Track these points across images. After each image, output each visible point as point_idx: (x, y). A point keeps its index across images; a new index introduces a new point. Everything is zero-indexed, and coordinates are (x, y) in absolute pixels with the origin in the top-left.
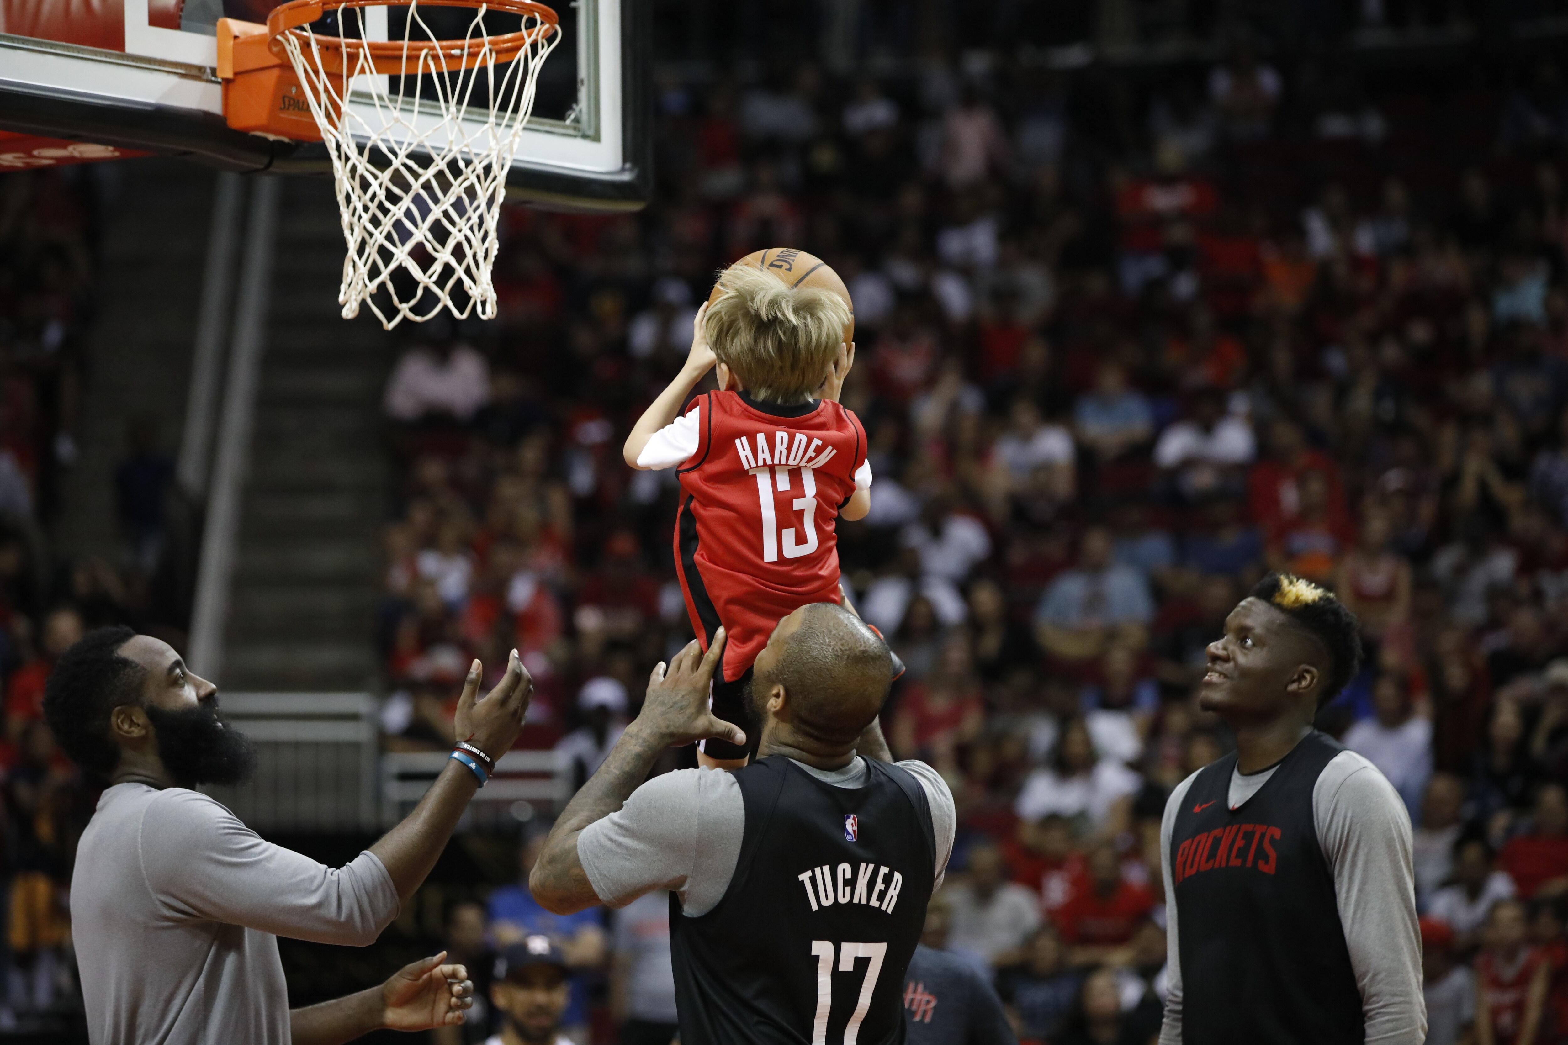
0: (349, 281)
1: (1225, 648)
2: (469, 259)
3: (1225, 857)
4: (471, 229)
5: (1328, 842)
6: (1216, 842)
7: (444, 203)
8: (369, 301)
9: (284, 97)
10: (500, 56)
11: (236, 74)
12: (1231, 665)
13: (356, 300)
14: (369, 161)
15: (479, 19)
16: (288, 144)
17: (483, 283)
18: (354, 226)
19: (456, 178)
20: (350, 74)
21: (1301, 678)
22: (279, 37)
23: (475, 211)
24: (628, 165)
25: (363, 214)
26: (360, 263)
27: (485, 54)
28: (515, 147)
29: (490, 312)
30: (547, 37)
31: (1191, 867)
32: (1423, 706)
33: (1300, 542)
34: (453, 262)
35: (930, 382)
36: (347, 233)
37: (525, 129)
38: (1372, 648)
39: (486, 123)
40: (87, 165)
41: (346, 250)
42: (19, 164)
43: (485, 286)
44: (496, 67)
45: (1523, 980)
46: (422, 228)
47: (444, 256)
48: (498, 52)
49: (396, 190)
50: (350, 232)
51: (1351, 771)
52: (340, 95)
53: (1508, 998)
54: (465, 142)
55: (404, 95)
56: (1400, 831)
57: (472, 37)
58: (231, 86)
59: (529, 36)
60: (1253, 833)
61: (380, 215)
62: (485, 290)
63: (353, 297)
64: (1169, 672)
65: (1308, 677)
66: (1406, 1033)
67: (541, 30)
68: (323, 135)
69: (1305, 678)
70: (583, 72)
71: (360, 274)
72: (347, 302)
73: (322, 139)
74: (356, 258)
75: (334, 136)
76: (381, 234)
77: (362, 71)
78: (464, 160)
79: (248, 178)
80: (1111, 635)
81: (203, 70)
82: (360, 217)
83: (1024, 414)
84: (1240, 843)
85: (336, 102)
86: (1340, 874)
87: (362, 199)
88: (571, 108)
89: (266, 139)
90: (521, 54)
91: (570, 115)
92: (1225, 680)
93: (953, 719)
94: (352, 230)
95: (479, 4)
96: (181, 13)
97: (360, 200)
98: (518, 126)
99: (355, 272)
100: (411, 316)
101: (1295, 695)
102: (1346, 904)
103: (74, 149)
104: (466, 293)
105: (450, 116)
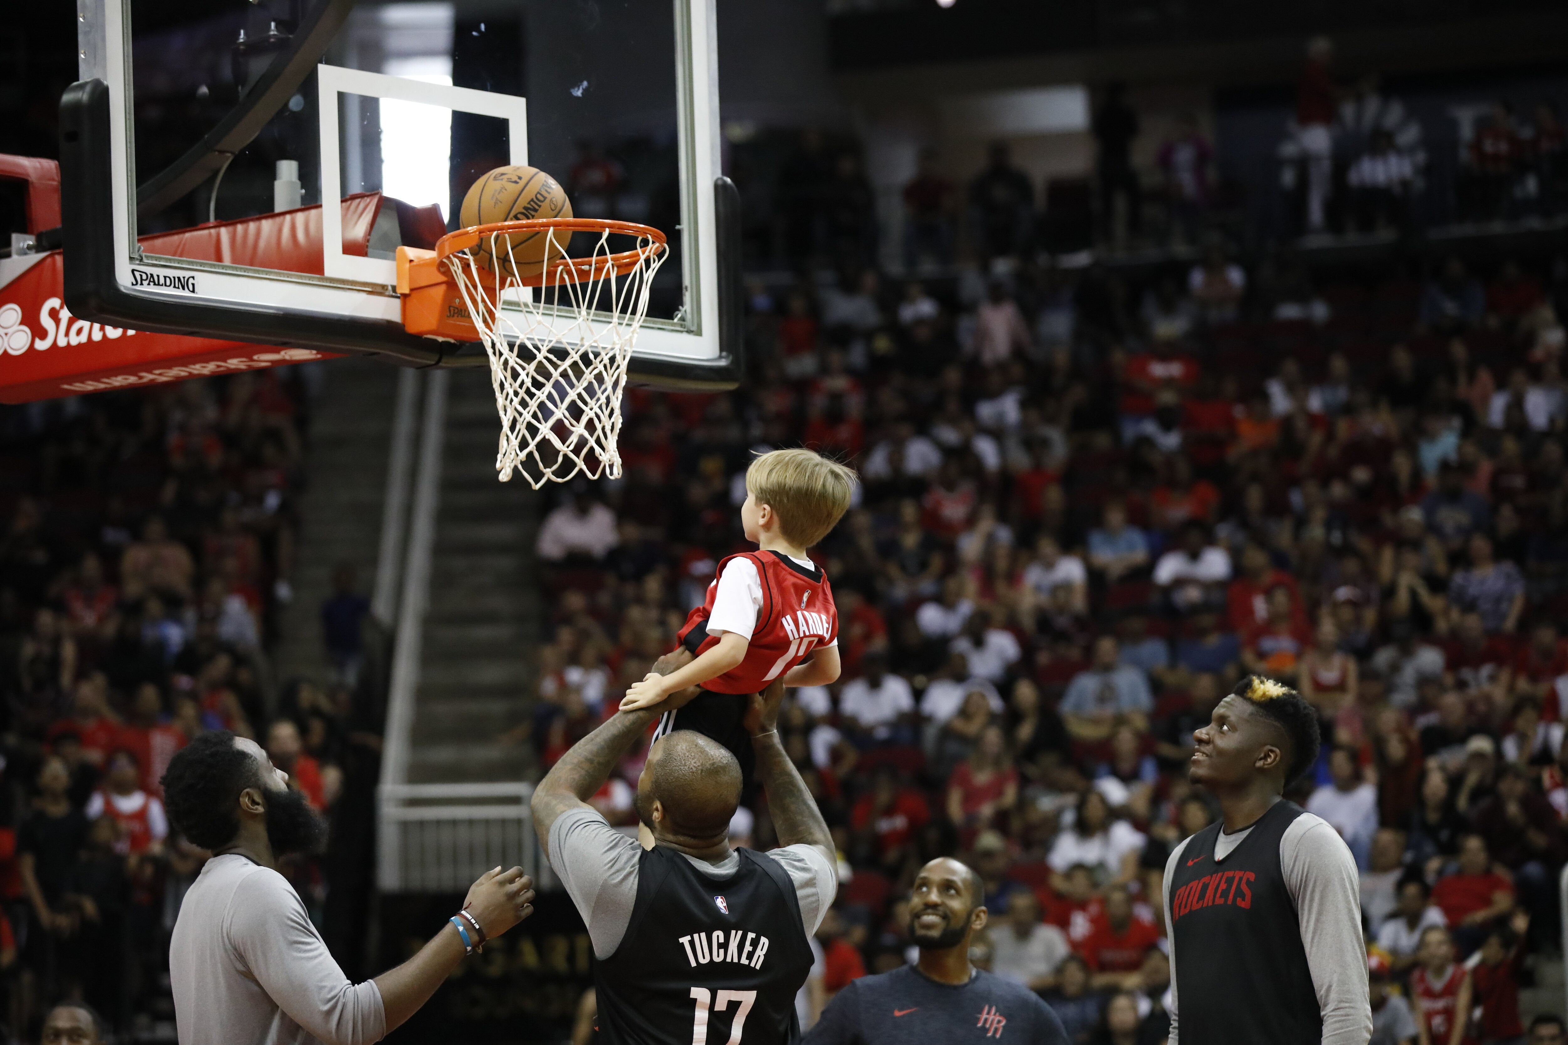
0: (504, 451)
1: (1208, 734)
2: (599, 431)
3: (1212, 897)
4: (600, 407)
5: (1291, 883)
6: (1205, 887)
7: (578, 387)
8: (520, 467)
9: (450, 307)
10: (621, 269)
11: (412, 290)
12: (1211, 746)
13: (509, 466)
14: (518, 356)
15: (603, 240)
16: (454, 344)
17: (611, 451)
18: (506, 408)
19: (587, 367)
20: (502, 286)
21: (1267, 756)
22: (445, 260)
23: (603, 393)
24: (724, 354)
25: (514, 398)
26: (512, 437)
27: (609, 269)
28: (634, 341)
29: (617, 472)
30: (657, 253)
31: (1185, 907)
32: (1370, 773)
33: (1268, 644)
34: (586, 434)
35: (970, 522)
36: (501, 413)
37: (641, 326)
38: (1327, 728)
39: (610, 323)
40: (296, 366)
41: (500, 426)
42: (243, 366)
43: (612, 453)
44: (618, 279)
45: (1450, 990)
46: (561, 408)
47: (579, 430)
48: (618, 267)
49: (540, 379)
50: (504, 412)
51: (1309, 827)
52: (495, 306)
53: (1440, 1004)
54: (594, 339)
55: (545, 303)
56: (1349, 873)
57: (597, 255)
58: (408, 299)
59: (644, 253)
60: (1234, 877)
61: (527, 398)
62: (612, 456)
63: (508, 464)
64: (1167, 750)
65: (1272, 755)
66: (1349, 1031)
67: (652, 248)
68: (481, 336)
69: (1270, 756)
70: (687, 281)
71: (512, 446)
72: (503, 468)
73: (481, 339)
74: (509, 433)
75: (490, 337)
76: (528, 413)
77: (512, 285)
78: (593, 352)
79: (424, 372)
80: (1120, 720)
81: (386, 288)
82: (512, 401)
83: (1047, 546)
84: (1223, 886)
85: (491, 310)
86: (1303, 909)
87: (513, 386)
88: (678, 310)
89: (436, 341)
90: (637, 267)
91: (677, 315)
92: (1206, 758)
93: (995, 790)
94: (506, 411)
95: (603, 229)
96: (368, 244)
97: (511, 387)
98: (636, 325)
99: (508, 444)
100: (554, 478)
101: (1261, 770)
102: (1306, 931)
103: (286, 353)
104: (597, 459)
105: (581, 319)
